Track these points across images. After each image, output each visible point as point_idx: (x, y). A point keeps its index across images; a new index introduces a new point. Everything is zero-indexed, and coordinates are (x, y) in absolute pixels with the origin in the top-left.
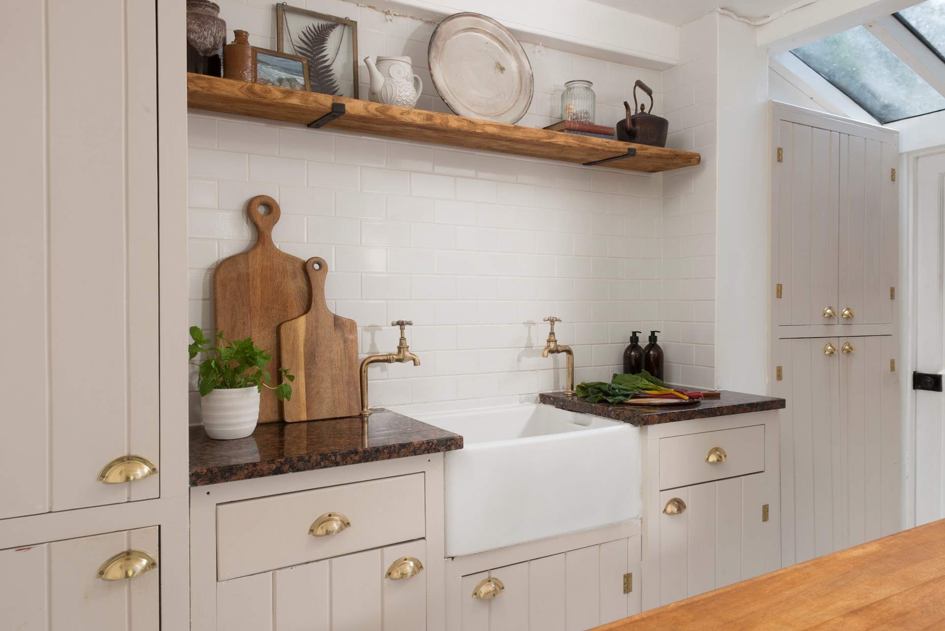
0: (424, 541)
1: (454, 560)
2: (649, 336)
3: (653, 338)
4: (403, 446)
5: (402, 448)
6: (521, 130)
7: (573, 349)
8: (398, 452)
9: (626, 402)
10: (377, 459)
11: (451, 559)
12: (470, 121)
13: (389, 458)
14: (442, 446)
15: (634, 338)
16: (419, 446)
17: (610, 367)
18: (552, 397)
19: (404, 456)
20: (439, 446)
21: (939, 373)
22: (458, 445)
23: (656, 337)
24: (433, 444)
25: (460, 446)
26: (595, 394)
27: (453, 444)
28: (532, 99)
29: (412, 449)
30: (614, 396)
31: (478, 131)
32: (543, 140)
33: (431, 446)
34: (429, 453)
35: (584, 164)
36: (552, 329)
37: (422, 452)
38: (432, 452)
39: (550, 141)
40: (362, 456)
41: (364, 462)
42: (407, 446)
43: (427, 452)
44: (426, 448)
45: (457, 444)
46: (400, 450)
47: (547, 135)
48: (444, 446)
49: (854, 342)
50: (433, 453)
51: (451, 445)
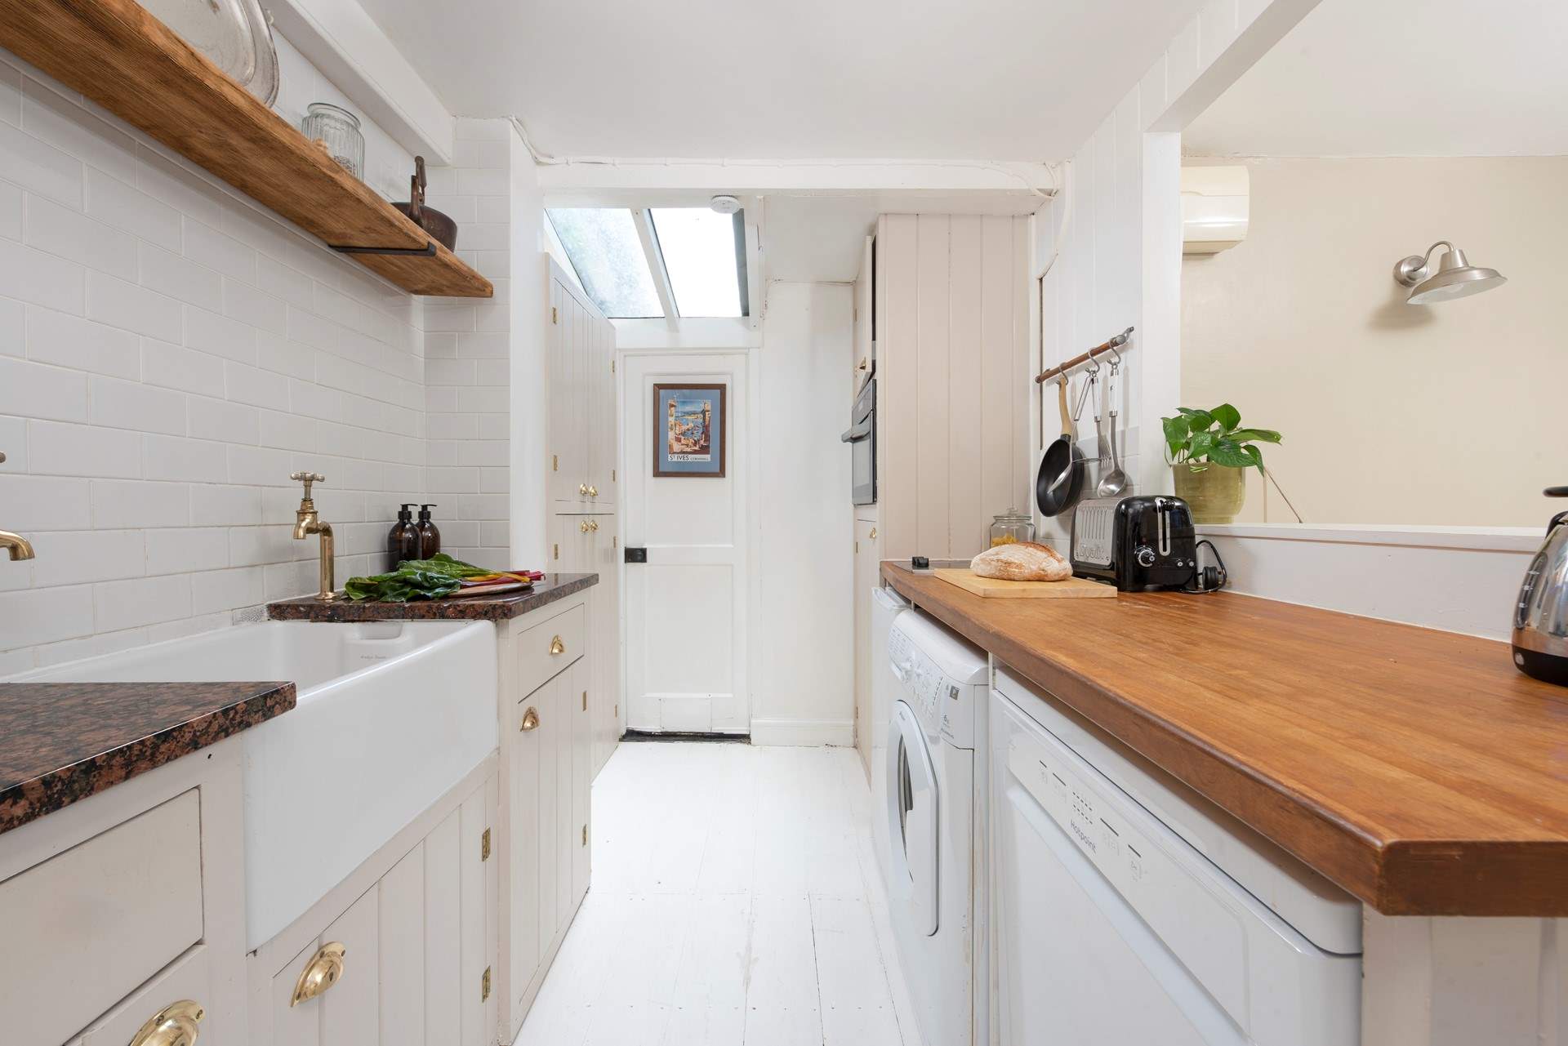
0: (201, 948)
1: (258, 954)
2: (419, 512)
3: (425, 514)
4: (166, 736)
5: (164, 742)
6: (287, 129)
7: (334, 528)
8: (153, 755)
9: (454, 594)
10: (90, 791)
11: (252, 955)
12: (193, 54)
13: (127, 776)
14: (256, 712)
15: (404, 514)
16: (205, 725)
17: (368, 555)
18: (302, 606)
19: (168, 760)
20: (249, 714)
21: (644, 547)
22: (286, 703)
23: (429, 513)
24: (236, 713)
25: (290, 703)
26: (396, 590)
27: (277, 703)
28: (277, 93)
29: (188, 736)
30: (431, 589)
31: (207, 82)
32: (322, 168)
33: (233, 719)
34: (227, 735)
35: (331, 246)
36: (307, 493)
37: (212, 739)
38: (233, 732)
39: (333, 175)
40: (39, 800)
41: (47, 813)
42: (175, 734)
43: (223, 734)
44: (220, 727)
45: (285, 701)
46: (156, 747)
47: (328, 164)
48: (260, 710)
49: (598, 519)
50: (238, 732)
51: (273, 707)
